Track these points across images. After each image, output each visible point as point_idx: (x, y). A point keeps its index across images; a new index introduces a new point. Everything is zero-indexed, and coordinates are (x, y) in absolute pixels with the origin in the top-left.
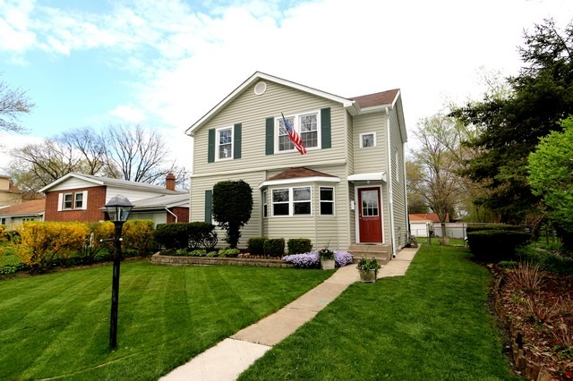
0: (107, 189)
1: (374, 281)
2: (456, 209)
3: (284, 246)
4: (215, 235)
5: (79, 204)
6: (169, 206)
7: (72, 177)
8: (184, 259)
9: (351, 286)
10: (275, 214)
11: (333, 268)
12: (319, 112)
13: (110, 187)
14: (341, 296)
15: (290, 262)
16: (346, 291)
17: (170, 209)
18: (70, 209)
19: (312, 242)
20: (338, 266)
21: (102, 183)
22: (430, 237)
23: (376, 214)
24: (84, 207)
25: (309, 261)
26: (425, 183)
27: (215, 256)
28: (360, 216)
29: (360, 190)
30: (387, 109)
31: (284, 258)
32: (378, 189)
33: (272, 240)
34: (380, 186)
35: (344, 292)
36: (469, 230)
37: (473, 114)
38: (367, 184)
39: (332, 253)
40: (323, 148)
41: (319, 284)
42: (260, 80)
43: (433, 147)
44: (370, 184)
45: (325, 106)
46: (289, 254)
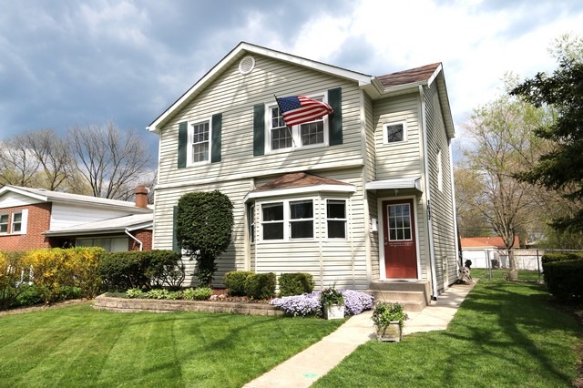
0: (53, 207)
1: (397, 340)
2: (529, 231)
3: (274, 283)
4: (183, 268)
5: (18, 227)
6: (130, 229)
7: (9, 191)
8: (136, 303)
9: (361, 348)
10: (265, 238)
11: (342, 317)
12: (326, 94)
13: (57, 204)
14: (340, 366)
15: (278, 308)
16: (351, 356)
17: (133, 233)
18: (5, 234)
19: (314, 278)
20: (349, 314)
21: (45, 199)
22: (494, 268)
23: (408, 237)
24: (24, 230)
25: (307, 307)
26: (485, 197)
27: (179, 298)
28: (386, 241)
29: (385, 204)
30: (421, 87)
31: (272, 301)
32: (411, 201)
33: (258, 275)
34: (414, 197)
35: (346, 360)
36: (545, 260)
37: (546, 89)
38: (394, 195)
39: (340, 295)
40: (331, 144)
41: (312, 343)
42: (246, 53)
43: (494, 148)
44: (398, 195)
45: (333, 85)
46: (280, 297)
